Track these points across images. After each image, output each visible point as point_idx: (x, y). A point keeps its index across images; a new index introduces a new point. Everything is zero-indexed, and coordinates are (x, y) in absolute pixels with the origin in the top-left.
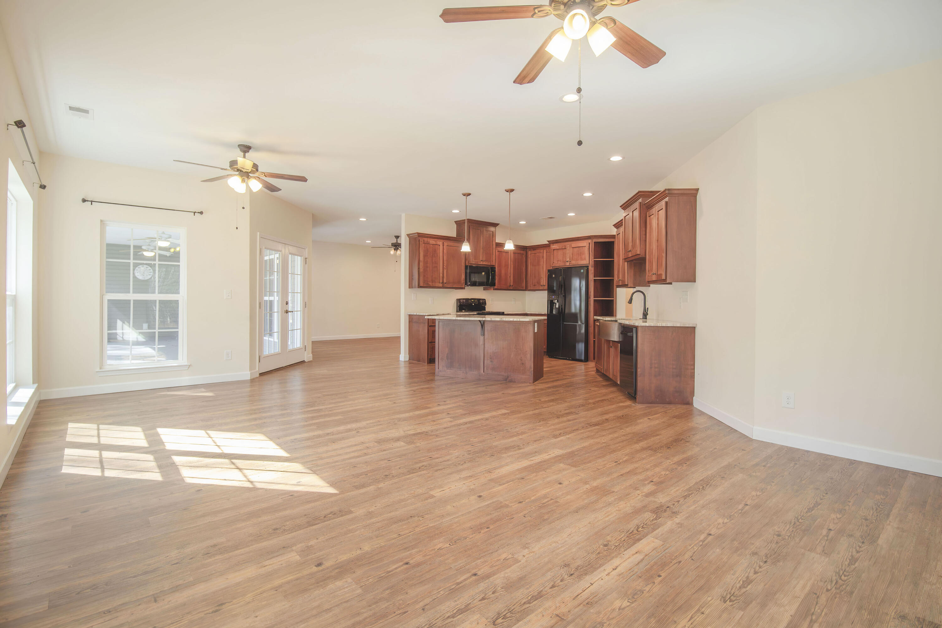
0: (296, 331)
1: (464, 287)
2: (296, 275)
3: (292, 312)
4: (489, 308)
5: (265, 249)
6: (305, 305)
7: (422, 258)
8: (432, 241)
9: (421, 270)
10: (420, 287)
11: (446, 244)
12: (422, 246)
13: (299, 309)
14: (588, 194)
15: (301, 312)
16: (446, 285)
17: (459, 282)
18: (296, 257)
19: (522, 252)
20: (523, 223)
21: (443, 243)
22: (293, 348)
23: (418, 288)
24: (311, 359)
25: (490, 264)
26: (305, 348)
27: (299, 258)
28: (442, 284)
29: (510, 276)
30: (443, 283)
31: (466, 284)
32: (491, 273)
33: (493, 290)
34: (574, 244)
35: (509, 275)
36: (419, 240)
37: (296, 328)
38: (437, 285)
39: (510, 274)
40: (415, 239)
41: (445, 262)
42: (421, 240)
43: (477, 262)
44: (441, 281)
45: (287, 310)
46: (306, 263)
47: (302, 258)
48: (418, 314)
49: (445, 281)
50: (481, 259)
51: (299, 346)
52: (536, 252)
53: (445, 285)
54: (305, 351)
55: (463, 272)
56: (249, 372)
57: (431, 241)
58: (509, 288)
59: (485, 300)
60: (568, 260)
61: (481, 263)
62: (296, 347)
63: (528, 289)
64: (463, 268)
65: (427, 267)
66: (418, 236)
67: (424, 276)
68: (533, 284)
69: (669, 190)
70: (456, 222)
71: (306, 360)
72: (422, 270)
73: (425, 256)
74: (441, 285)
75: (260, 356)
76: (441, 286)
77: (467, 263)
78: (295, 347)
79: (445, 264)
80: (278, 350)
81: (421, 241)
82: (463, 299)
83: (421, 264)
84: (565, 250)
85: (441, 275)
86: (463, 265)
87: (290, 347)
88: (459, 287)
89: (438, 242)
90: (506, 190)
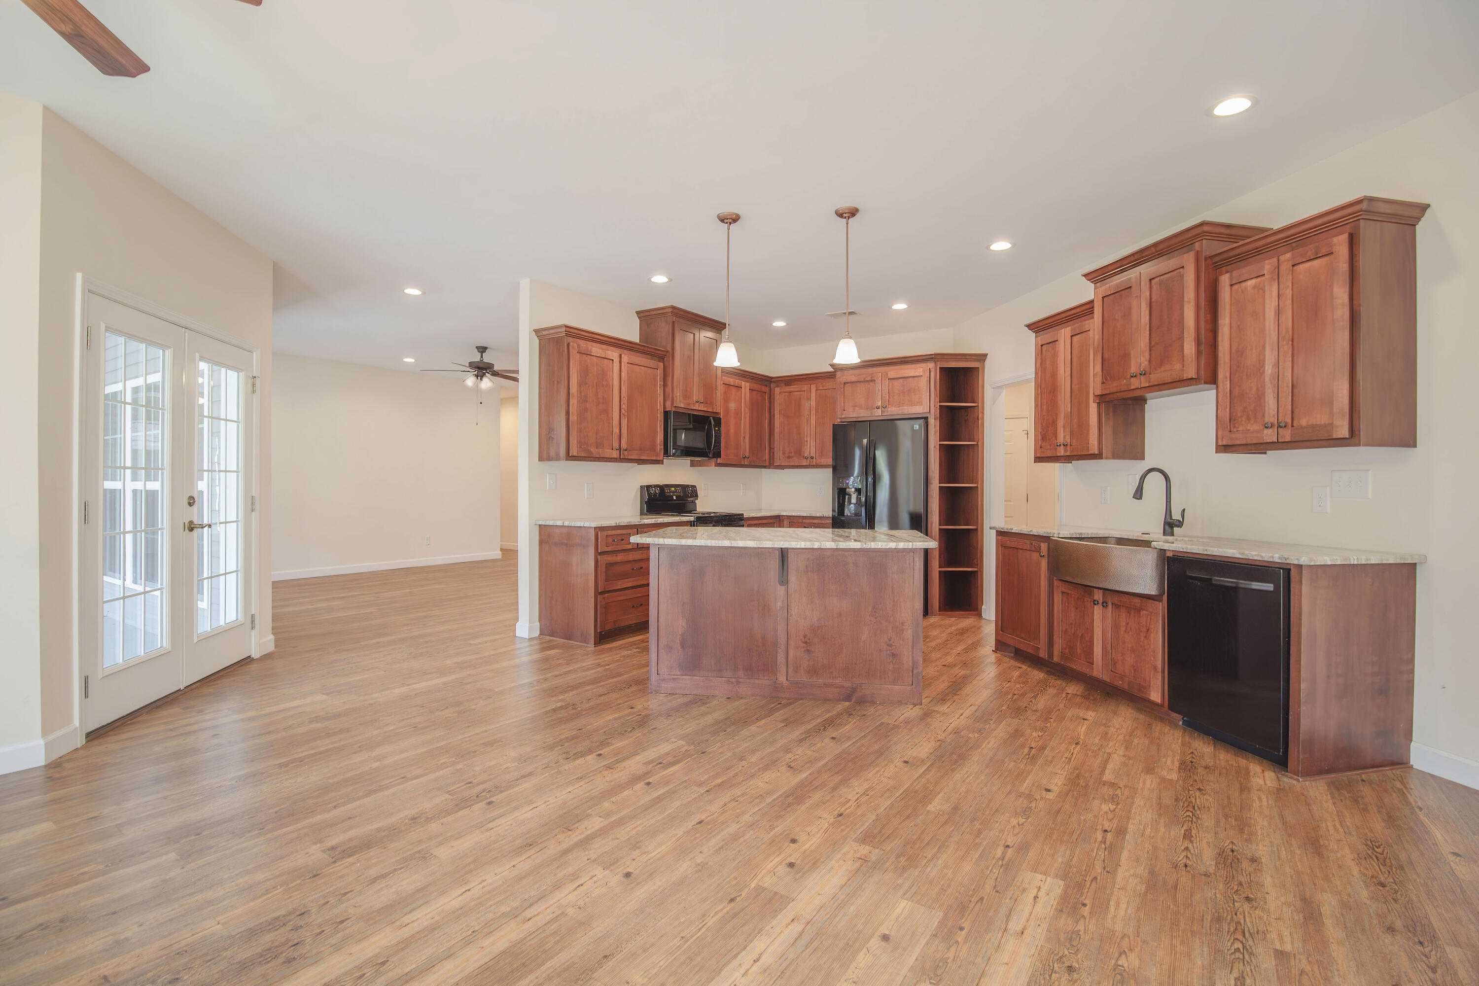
0: (222, 578)
1: (661, 459)
2: (223, 422)
3: (210, 526)
4: (704, 505)
5: (106, 330)
6: (251, 504)
7: (574, 389)
8: (597, 350)
9: (573, 417)
10: (569, 457)
11: (625, 359)
12: (575, 358)
13: (232, 517)
14: (1001, 246)
15: (239, 523)
16: (626, 455)
17: (653, 448)
18: (223, 370)
19: (764, 389)
20: (779, 324)
21: (620, 356)
22: (215, 625)
23: (567, 460)
24: (271, 648)
25: (711, 411)
26: (253, 621)
27: (233, 375)
28: (618, 451)
29: (744, 437)
30: (620, 449)
31: (666, 453)
32: (715, 430)
33: (715, 466)
34: (893, 371)
35: (742, 435)
36: (568, 345)
37: (222, 571)
38: (608, 453)
39: (744, 432)
40: (558, 341)
41: (625, 401)
42: (574, 344)
43: (689, 404)
44: (616, 445)
45: (191, 522)
46: (254, 392)
47: (242, 374)
48: (566, 524)
49: (624, 445)
50: (695, 398)
51: (231, 617)
52: (792, 390)
53: (624, 454)
54: (253, 628)
55: (661, 426)
56: (41, 742)
57: (594, 349)
58: (743, 463)
59: (695, 486)
60: (879, 404)
61: (697, 407)
62: (222, 623)
63: (775, 464)
64: (660, 417)
65: (586, 410)
66: (567, 335)
67: (580, 431)
68: (787, 455)
69: (1371, 199)
70: (638, 313)
71: (255, 654)
72: (576, 418)
73: (580, 384)
74: (615, 454)
75: (86, 679)
76: (615, 457)
77: (668, 404)
78: (219, 620)
79: (624, 406)
80: (162, 640)
81: (573, 347)
82: (656, 486)
83: (574, 402)
84: (872, 384)
85: (616, 430)
86: (660, 408)
87: (204, 626)
88: (654, 459)
89: (609, 352)
90: (837, 213)
